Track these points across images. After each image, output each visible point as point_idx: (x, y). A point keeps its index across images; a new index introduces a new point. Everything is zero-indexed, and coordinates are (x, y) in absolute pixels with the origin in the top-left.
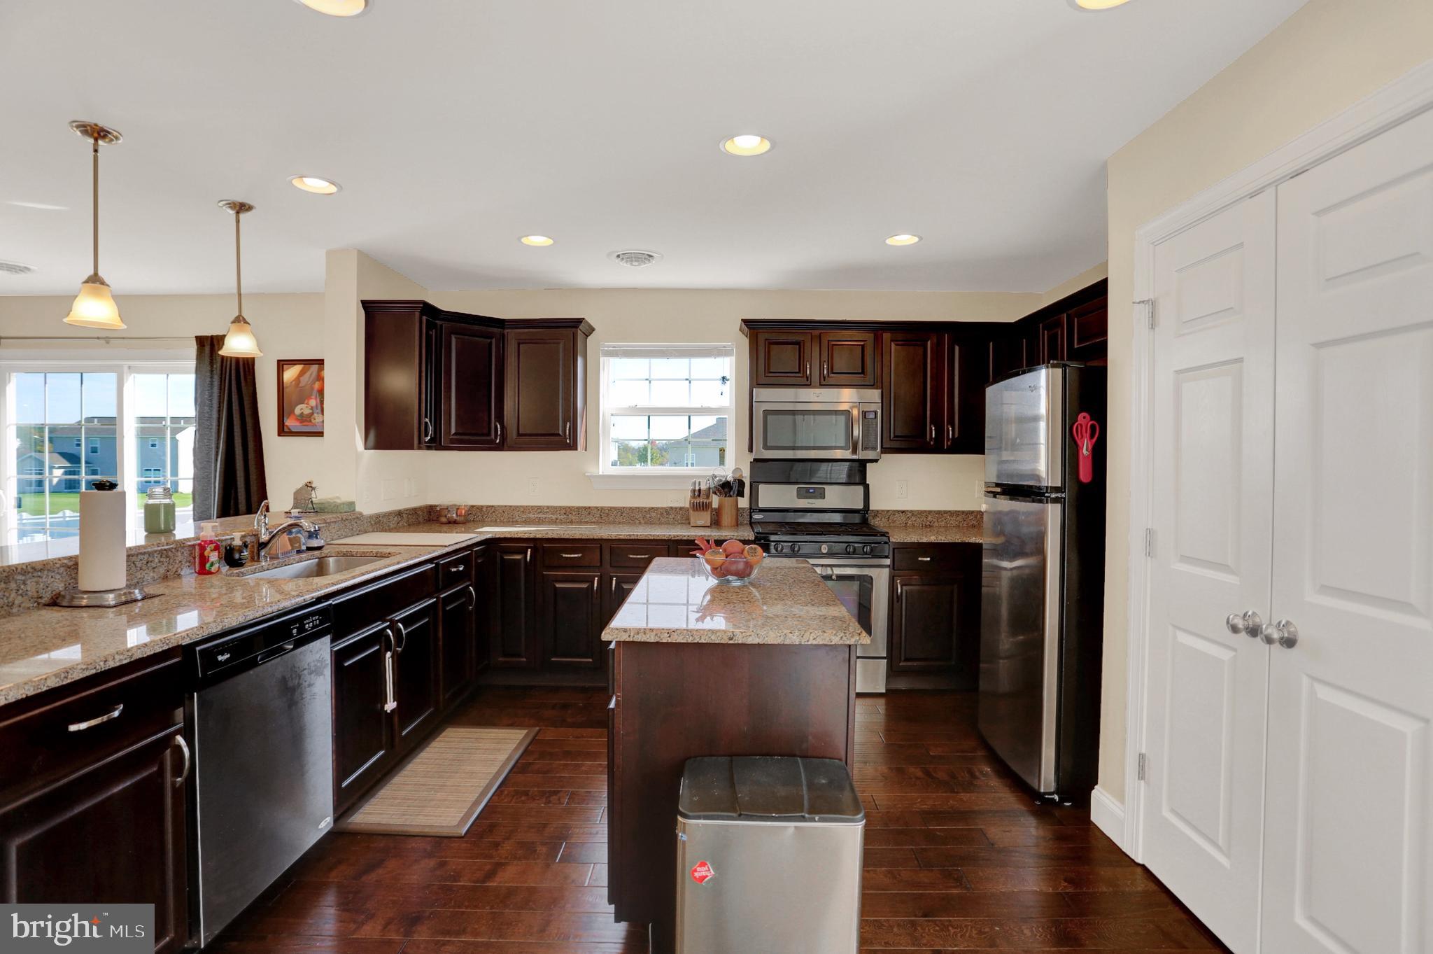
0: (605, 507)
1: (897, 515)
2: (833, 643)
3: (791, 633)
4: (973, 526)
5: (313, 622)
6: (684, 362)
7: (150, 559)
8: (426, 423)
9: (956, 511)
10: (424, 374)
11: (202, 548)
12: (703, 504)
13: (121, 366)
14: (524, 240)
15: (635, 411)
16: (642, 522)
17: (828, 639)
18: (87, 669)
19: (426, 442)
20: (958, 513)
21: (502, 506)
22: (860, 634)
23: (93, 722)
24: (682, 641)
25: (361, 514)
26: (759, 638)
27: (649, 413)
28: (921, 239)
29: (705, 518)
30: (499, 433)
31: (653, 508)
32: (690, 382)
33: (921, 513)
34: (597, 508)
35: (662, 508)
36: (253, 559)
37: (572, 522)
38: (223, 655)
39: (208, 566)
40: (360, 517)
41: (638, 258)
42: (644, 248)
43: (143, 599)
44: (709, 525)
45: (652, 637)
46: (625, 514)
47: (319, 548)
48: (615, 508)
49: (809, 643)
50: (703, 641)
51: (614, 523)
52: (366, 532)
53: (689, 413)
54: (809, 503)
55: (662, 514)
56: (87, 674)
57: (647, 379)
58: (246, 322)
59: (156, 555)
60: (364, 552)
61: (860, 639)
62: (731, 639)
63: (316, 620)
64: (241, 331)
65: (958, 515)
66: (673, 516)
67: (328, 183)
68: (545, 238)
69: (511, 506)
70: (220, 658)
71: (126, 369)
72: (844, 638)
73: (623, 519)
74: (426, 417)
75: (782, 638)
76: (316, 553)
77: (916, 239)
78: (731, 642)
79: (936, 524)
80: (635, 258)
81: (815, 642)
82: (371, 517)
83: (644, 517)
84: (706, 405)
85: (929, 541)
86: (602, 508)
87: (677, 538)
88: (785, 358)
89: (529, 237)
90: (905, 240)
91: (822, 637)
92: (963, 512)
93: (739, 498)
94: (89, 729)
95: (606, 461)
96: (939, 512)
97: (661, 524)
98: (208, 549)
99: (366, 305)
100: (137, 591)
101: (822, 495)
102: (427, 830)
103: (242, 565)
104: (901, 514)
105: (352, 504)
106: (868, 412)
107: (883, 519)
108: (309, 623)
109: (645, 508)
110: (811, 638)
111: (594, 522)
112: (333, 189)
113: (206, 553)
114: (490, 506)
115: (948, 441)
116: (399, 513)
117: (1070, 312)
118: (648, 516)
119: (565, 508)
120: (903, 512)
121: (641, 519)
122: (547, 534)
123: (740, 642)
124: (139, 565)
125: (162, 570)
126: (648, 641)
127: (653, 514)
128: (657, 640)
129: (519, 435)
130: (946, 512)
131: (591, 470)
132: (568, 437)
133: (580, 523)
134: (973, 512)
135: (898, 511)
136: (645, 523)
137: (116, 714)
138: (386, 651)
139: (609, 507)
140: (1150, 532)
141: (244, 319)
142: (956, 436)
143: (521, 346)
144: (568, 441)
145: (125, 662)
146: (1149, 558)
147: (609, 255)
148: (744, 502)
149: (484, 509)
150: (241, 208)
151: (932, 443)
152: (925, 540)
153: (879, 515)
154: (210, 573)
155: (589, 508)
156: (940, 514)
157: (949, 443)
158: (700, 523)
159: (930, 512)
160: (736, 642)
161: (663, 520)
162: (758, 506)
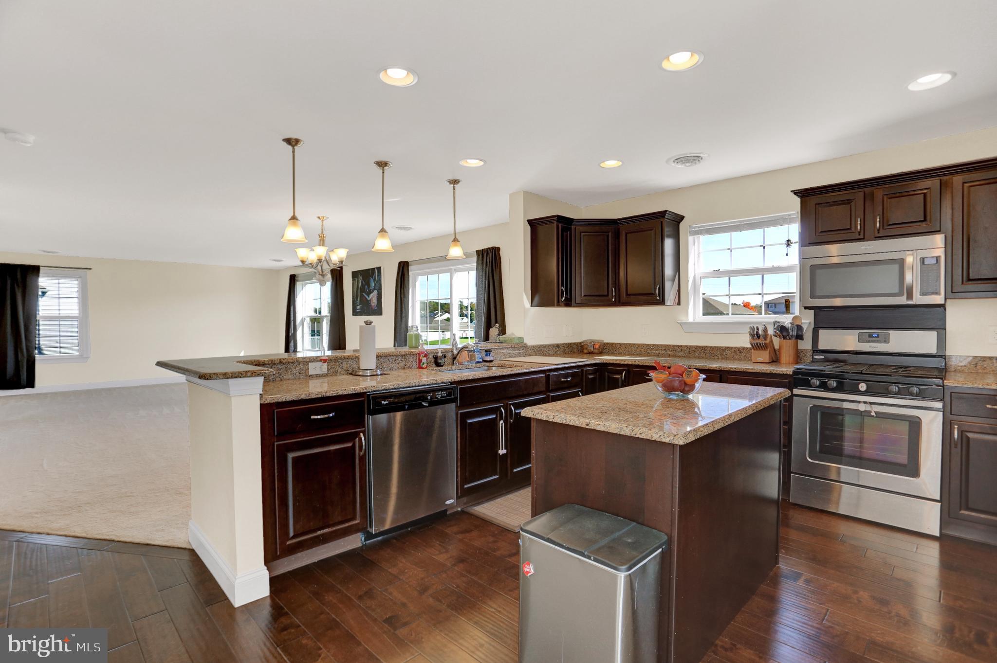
0: (693, 346)
2: (653, 439)
3: (627, 427)
5: (442, 394)
6: (758, 232)
7: (397, 359)
8: (562, 290)
10: (560, 260)
11: (419, 355)
12: (760, 345)
13: (451, 269)
14: (602, 165)
15: (718, 273)
16: (720, 357)
17: (650, 435)
18: (318, 394)
19: (563, 302)
21: (625, 344)
22: (675, 436)
23: (322, 417)
24: (560, 422)
25: (526, 345)
26: (604, 427)
27: (730, 274)
29: (764, 356)
30: (614, 294)
31: (728, 347)
32: (764, 248)
34: (686, 346)
35: (735, 348)
36: (449, 364)
37: (669, 356)
38: (384, 401)
39: (421, 364)
40: (525, 346)
41: (687, 160)
42: (690, 150)
43: (380, 375)
44: (767, 361)
45: (545, 417)
46: (706, 352)
47: (491, 361)
49: (637, 436)
50: (571, 424)
51: (699, 358)
52: (530, 356)
53: (762, 272)
54: (870, 347)
55: (735, 352)
56: (317, 396)
57: (729, 249)
58: (458, 241)
59: (399, 357)
60: (510, 365)
61: (673, 439)
62: (587, 425)
63: (444, 394)
64: (456, 245)
66: (744, 354)
67: (479, 161)
68: (616, 162)
69: (630, 344)
70: (383, 402)
71: (453, 270)
72: (662, 437)
73: (705, 355)
74: (562, 285)
75: (619, 430)
76: (487, 364)
78: (587, 427)
80: (684, 160)
81: (640, 436)
82: (534, 347)
83: (722, 354)
84: (776, 264)
86: (690, 346)
88: (837, 216)
89: (605, 162)
91: (646, 433)
93: (799, 341)
94: (321, 419)
95: (694, 313)
97: (735, 359)
98: (421, 356)
99: (530, 222)
100: (378, 370)
101: (886, 341)
102: (502, 523)
103: (442, 366)
105: (522, 338)
106: (927, 258)
108: (439, 395)
109: (722, 347)
110: (639, 433)
111: (685, 357)
112: (482, 163)
113: (421, 358)
114: (617, 344)
116: (558, 346)
118: (725, 353)
119: (665, 346)
121: (719, 356)
122: (635, 362)
123: (592, 428)
124: (391, 361)
125: (402, 364)
126: (542, 419)
127: (729, 352)
128: (547, 419)
129: (627, 295)
131: (683, 319)
132: (657, 295)
133: (675, 356)
136: (722, 359)
137: (331, 415)
138: (500, 420)
139: (695, 346)
141: (457, 239)
143: (628, 235)
144: (658, 298)
145: (334, 395)
147: (667, 161)
148: (806, 344)
149: (614, 345)
150: (455, 182)
154: (422, 368)
155: (681, 346)
158: (761, 359)
160: (590, 428)
161: (736, 357)
162: (819, 348)
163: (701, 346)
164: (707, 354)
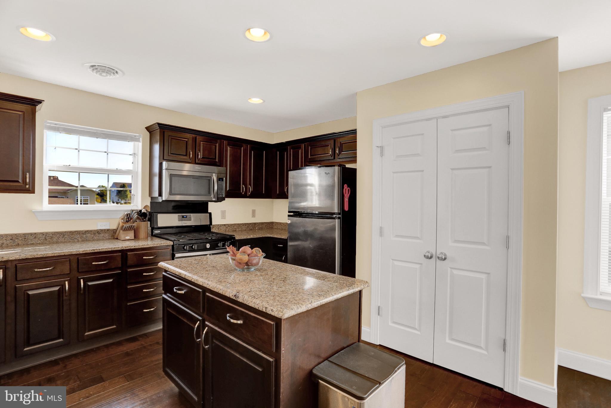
0: (49, 232)
1: (222, 227)
4: (251, 230)
9: (245, 223)
15: (68, 168)
16: (80, 240)
20: (245, 224)
27: (79, 171)
28: (264, 101)
29: (129, 234)
31: (88, 231)
32: (108, 154)
33: (232, 225)
34: (41, 233)
35: (95, 231)
44: (133, 238)
46: (66, 236)
48: (58, 233)
51: (57, 243)
53: (108, 172)
55: (95, 234)
57: (76, 149)
65: (246, 225)
66: (103, 235)
73: (65, 239)
77: (261, 101)
79: (238, 230)
83: (81, 237)
84: (119, 168)
85: (251, 238)
86: (47, 233)
87: (127, 248)
90: (256, 101)
92: (247, 224)
96: (238, 224)
97: (94, 240)
101: (190, 219)
104: (224, 226)
106: (220, 178)
107: (216, 229)
109: (82, 231)
111: (39, 244)
115: (249, 192)
117: (305, 144)
118: (84, 236)
120: (224, 225)
122: (19, 256)
127: (88, 235)
130: (241, 224)
131: (36, 208)
132: (27, 183)
134: (251, 223)
135: (223, 225)
136: (82, 241)
139: (52, 232)
140: (381, 228)
142: (252, 190)
144: (28, 186)
146: (380, 237)
151: (243, 193)
152: (249, 237)
153: (214, 227)
156: (239, 225)
157: (249, 194)
158: (128, 238)
159: (235, 224)
161: (95, 238)
162: (158, 226)
163: (59, 232)
164: (66, 239)
